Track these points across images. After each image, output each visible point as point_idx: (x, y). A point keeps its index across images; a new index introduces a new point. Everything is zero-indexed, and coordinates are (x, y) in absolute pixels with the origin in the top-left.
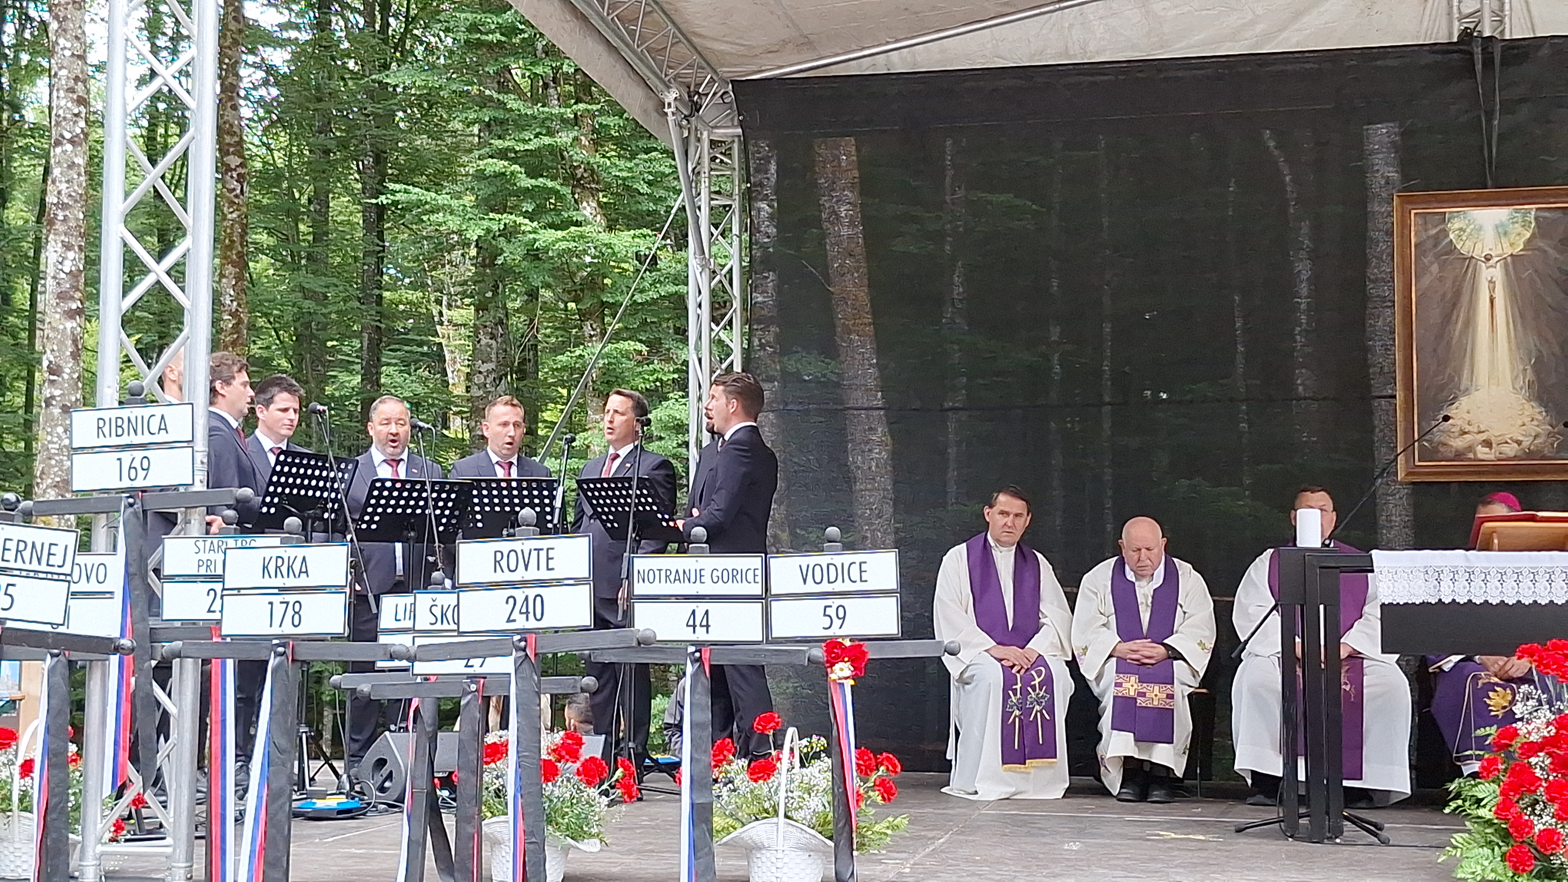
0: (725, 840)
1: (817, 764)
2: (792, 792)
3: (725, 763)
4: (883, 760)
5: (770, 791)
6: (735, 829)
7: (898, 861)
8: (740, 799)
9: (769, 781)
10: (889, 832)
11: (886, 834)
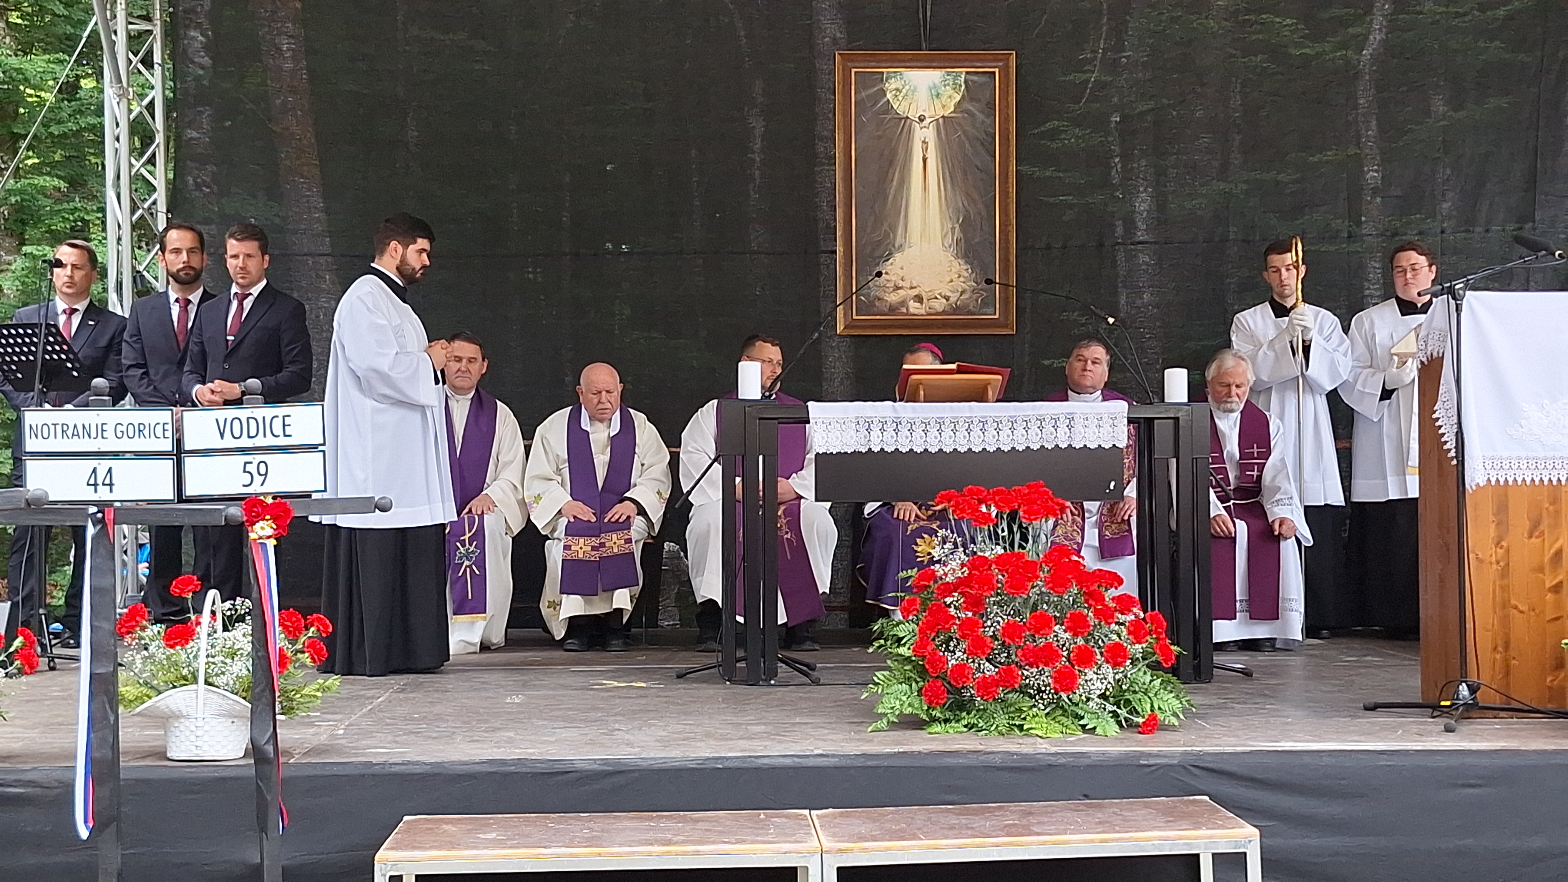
0: (138, 710)
1: (240, 628)
2: (213, 657)
3: (138, 629)
4: (313, 621)
5: (188, 658)
6: (150, 698)
7: (331, 723)
8: (156, 666)
9: (188, 646)
10: (319, 694)
11: (314, 696)
